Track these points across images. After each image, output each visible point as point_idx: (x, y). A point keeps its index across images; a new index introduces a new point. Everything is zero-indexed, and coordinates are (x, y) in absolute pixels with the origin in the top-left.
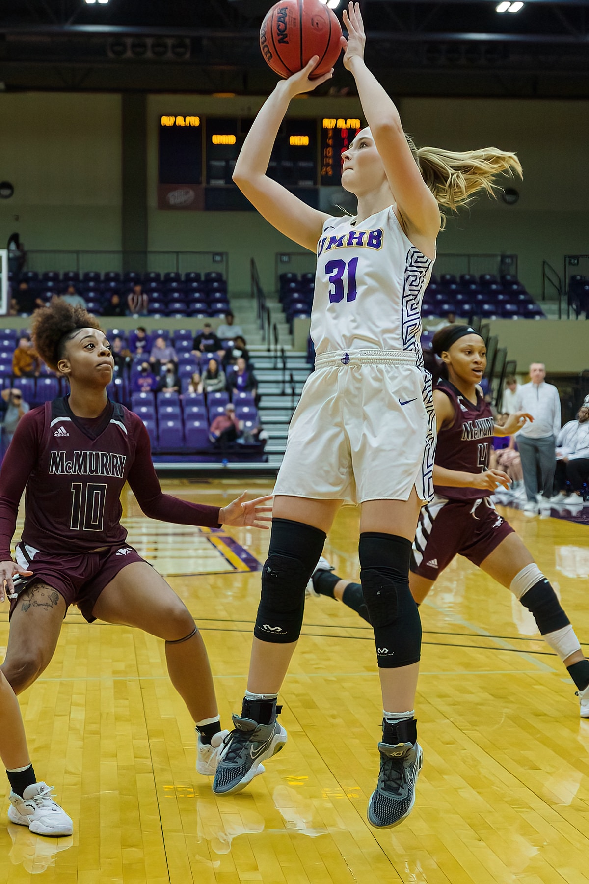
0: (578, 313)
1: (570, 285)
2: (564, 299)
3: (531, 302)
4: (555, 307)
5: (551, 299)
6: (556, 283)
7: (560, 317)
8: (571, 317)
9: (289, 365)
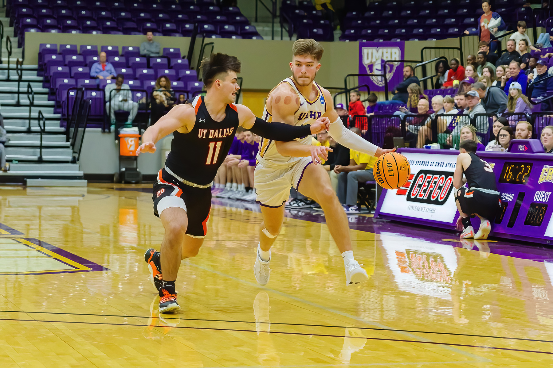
0: (290, 36)
1: (282, 9)
2: (277, 20)
3: (247, 23)
4: (268, 29)
5: (265, 21)
6: (270, 7)
7: (273, 39)
8: (284, 38)
9: (24, 77)
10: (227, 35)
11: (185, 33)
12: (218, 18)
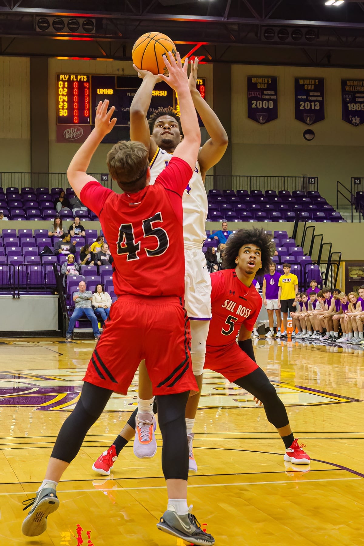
1: (357, 198)
3: (332, 210)
4: (348, 213)
7: (352, 222)
8: (362, 221)
10: (319, 219)
11: (289, 219)
12: (311, 206)
